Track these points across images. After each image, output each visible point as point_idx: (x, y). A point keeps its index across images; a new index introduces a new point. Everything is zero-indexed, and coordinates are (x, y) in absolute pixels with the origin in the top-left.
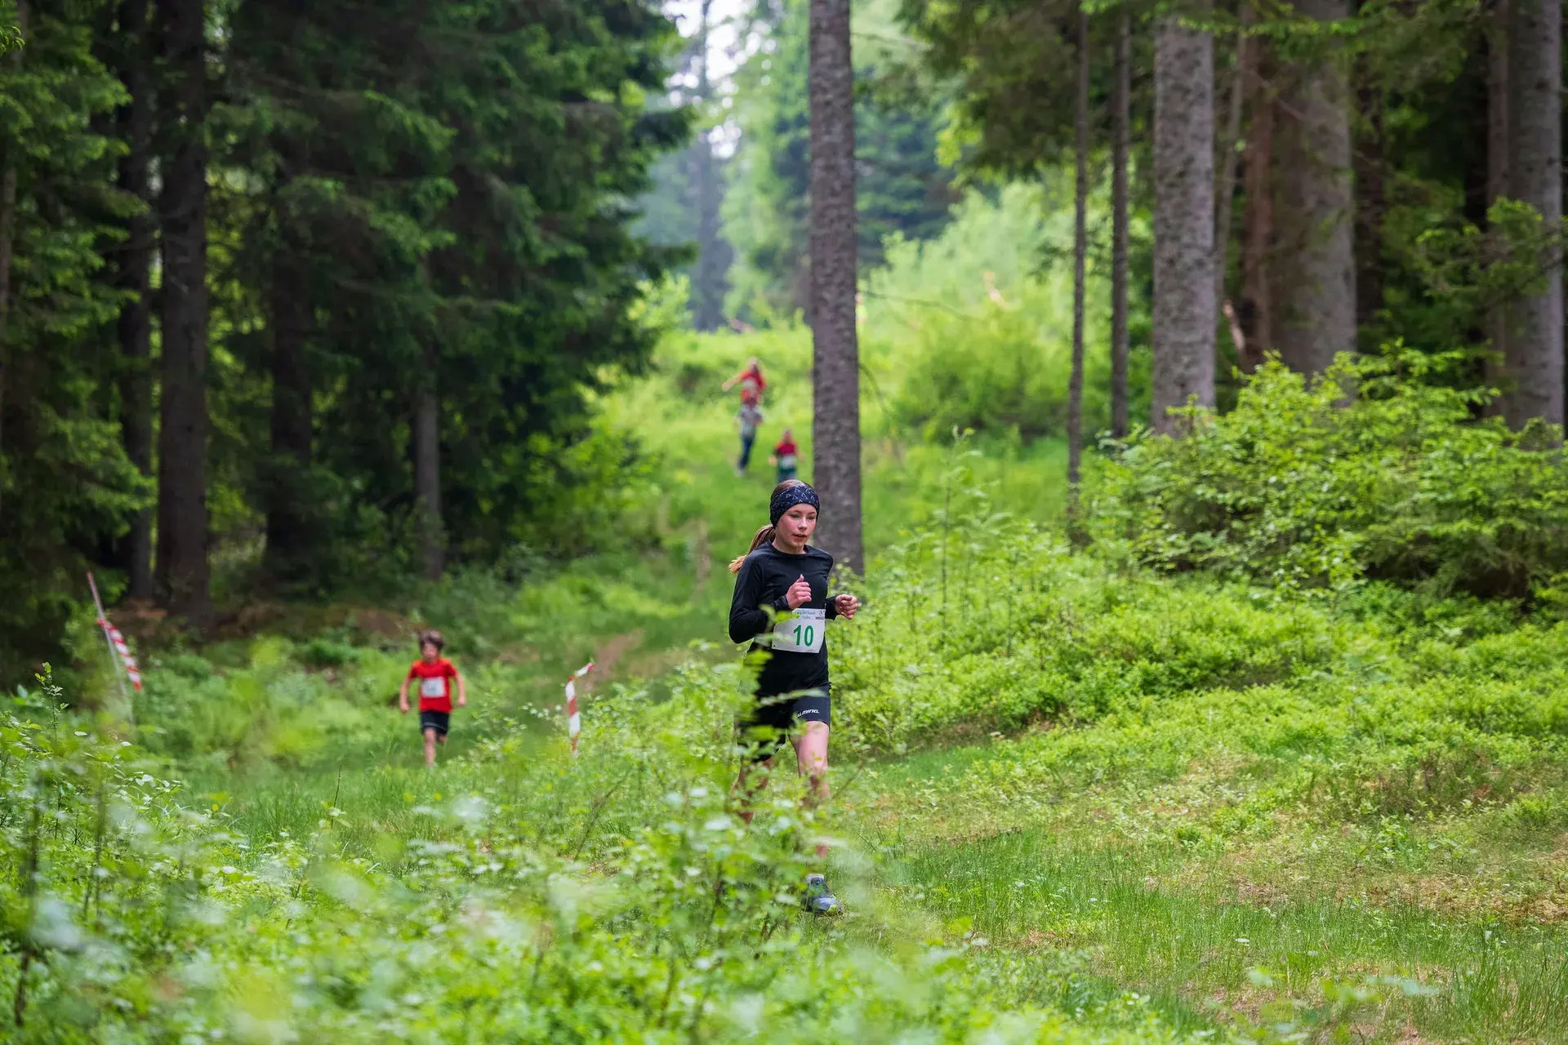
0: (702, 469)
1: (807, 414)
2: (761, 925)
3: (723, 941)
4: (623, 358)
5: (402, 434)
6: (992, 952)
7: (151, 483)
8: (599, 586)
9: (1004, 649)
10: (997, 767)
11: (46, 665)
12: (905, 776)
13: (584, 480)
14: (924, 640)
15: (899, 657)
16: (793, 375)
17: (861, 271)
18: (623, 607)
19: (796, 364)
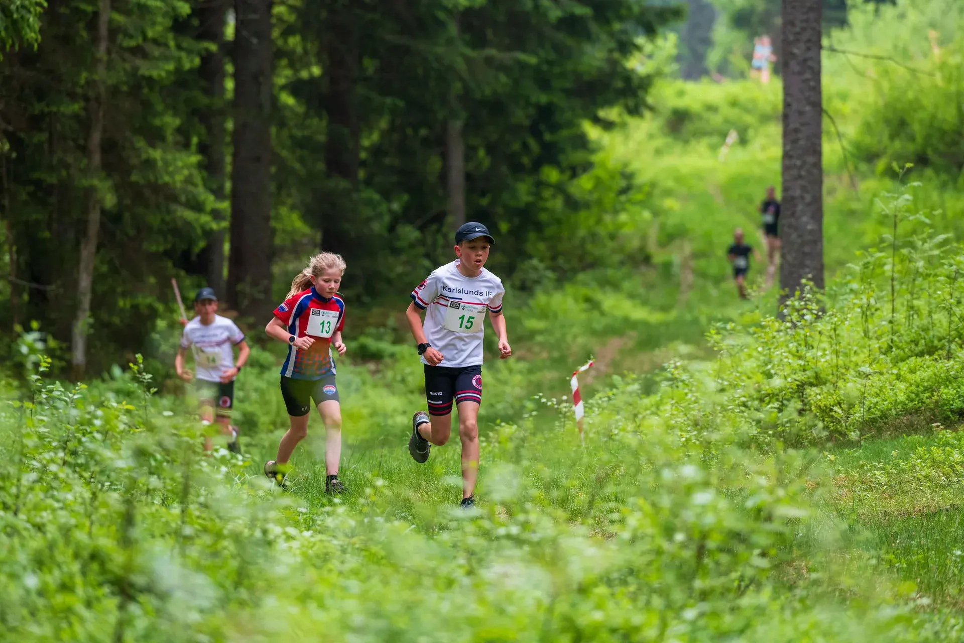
0: (688, 197)
1: (777, 151)
2: (736, 584)
3: (704, 596)
4: (622, 101)
5: (435, 164)
6: (933, 609)
7: (225, 206)
8: (599, 296)
9: (944, 353)
10: (938, 453)
11: (139, 356)
12: (859, 459)
13: (587, 205)
14: (875, 345)
15: (854, 359)
16: (765, 119)
17: (824, 31)
18: (619, 313)
19: (768, 109)
